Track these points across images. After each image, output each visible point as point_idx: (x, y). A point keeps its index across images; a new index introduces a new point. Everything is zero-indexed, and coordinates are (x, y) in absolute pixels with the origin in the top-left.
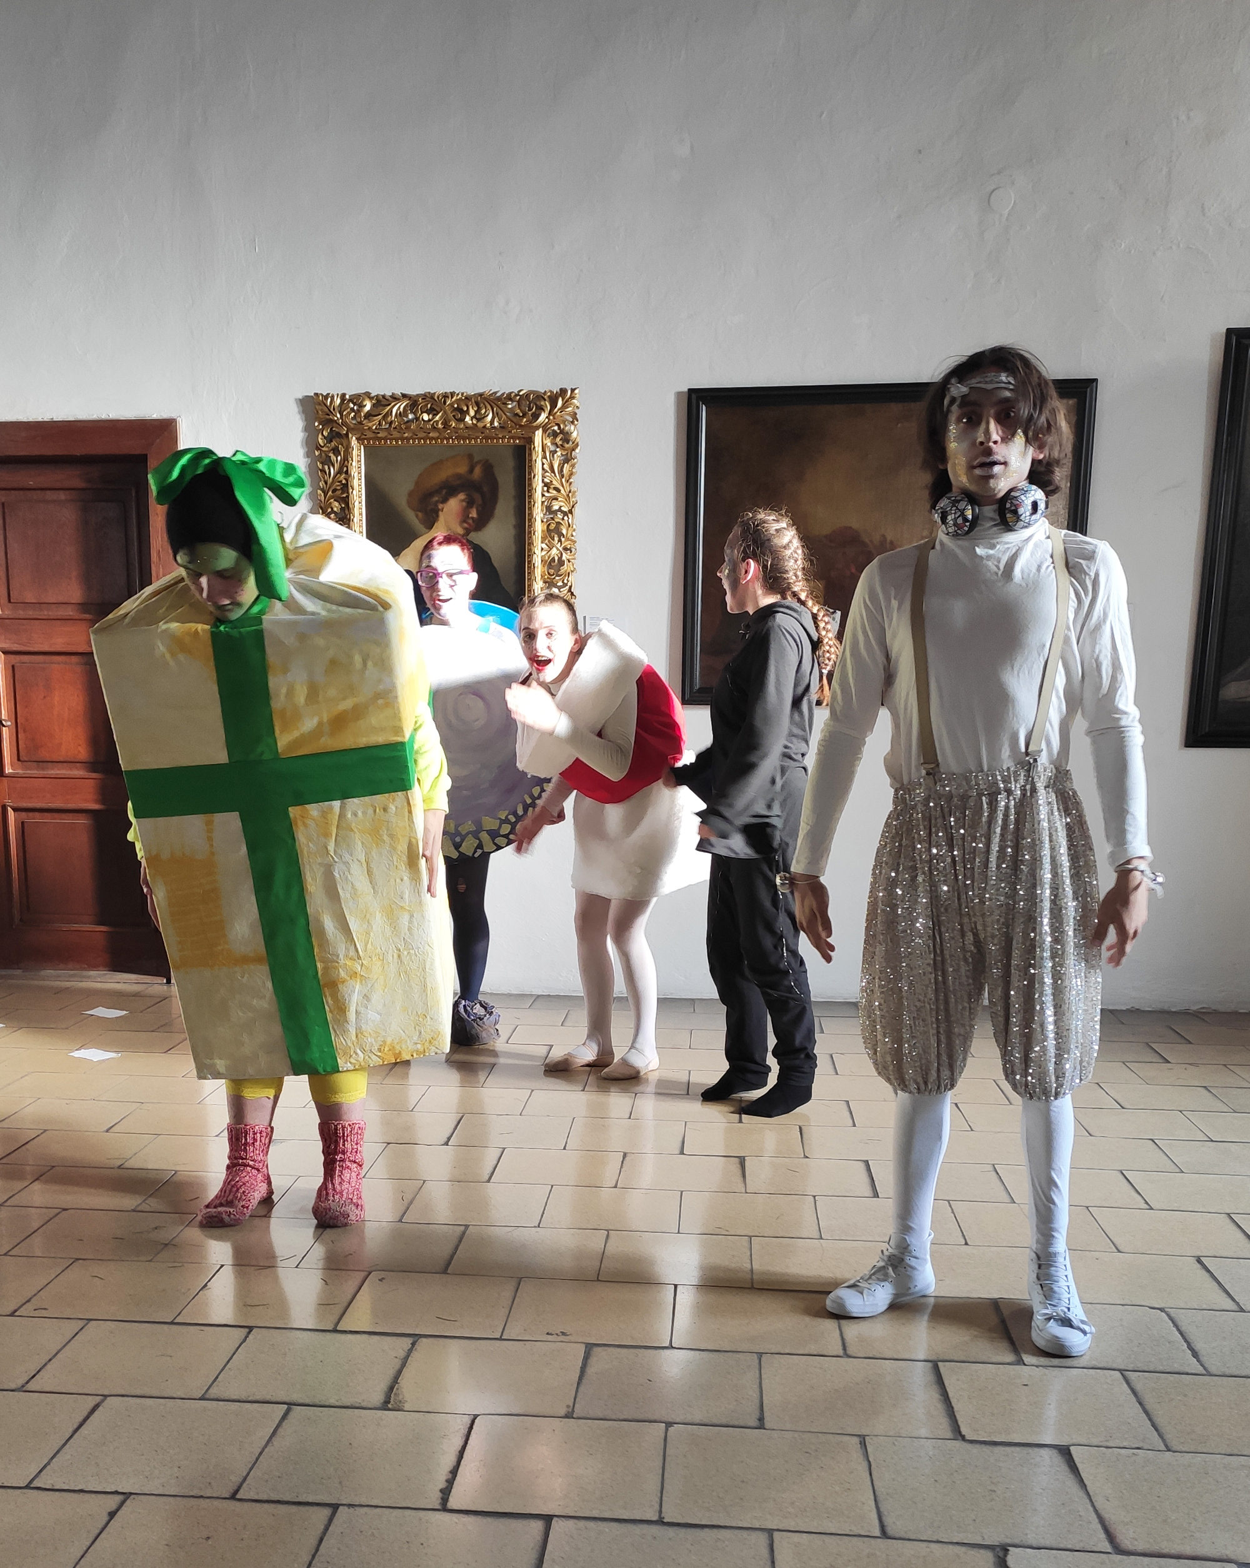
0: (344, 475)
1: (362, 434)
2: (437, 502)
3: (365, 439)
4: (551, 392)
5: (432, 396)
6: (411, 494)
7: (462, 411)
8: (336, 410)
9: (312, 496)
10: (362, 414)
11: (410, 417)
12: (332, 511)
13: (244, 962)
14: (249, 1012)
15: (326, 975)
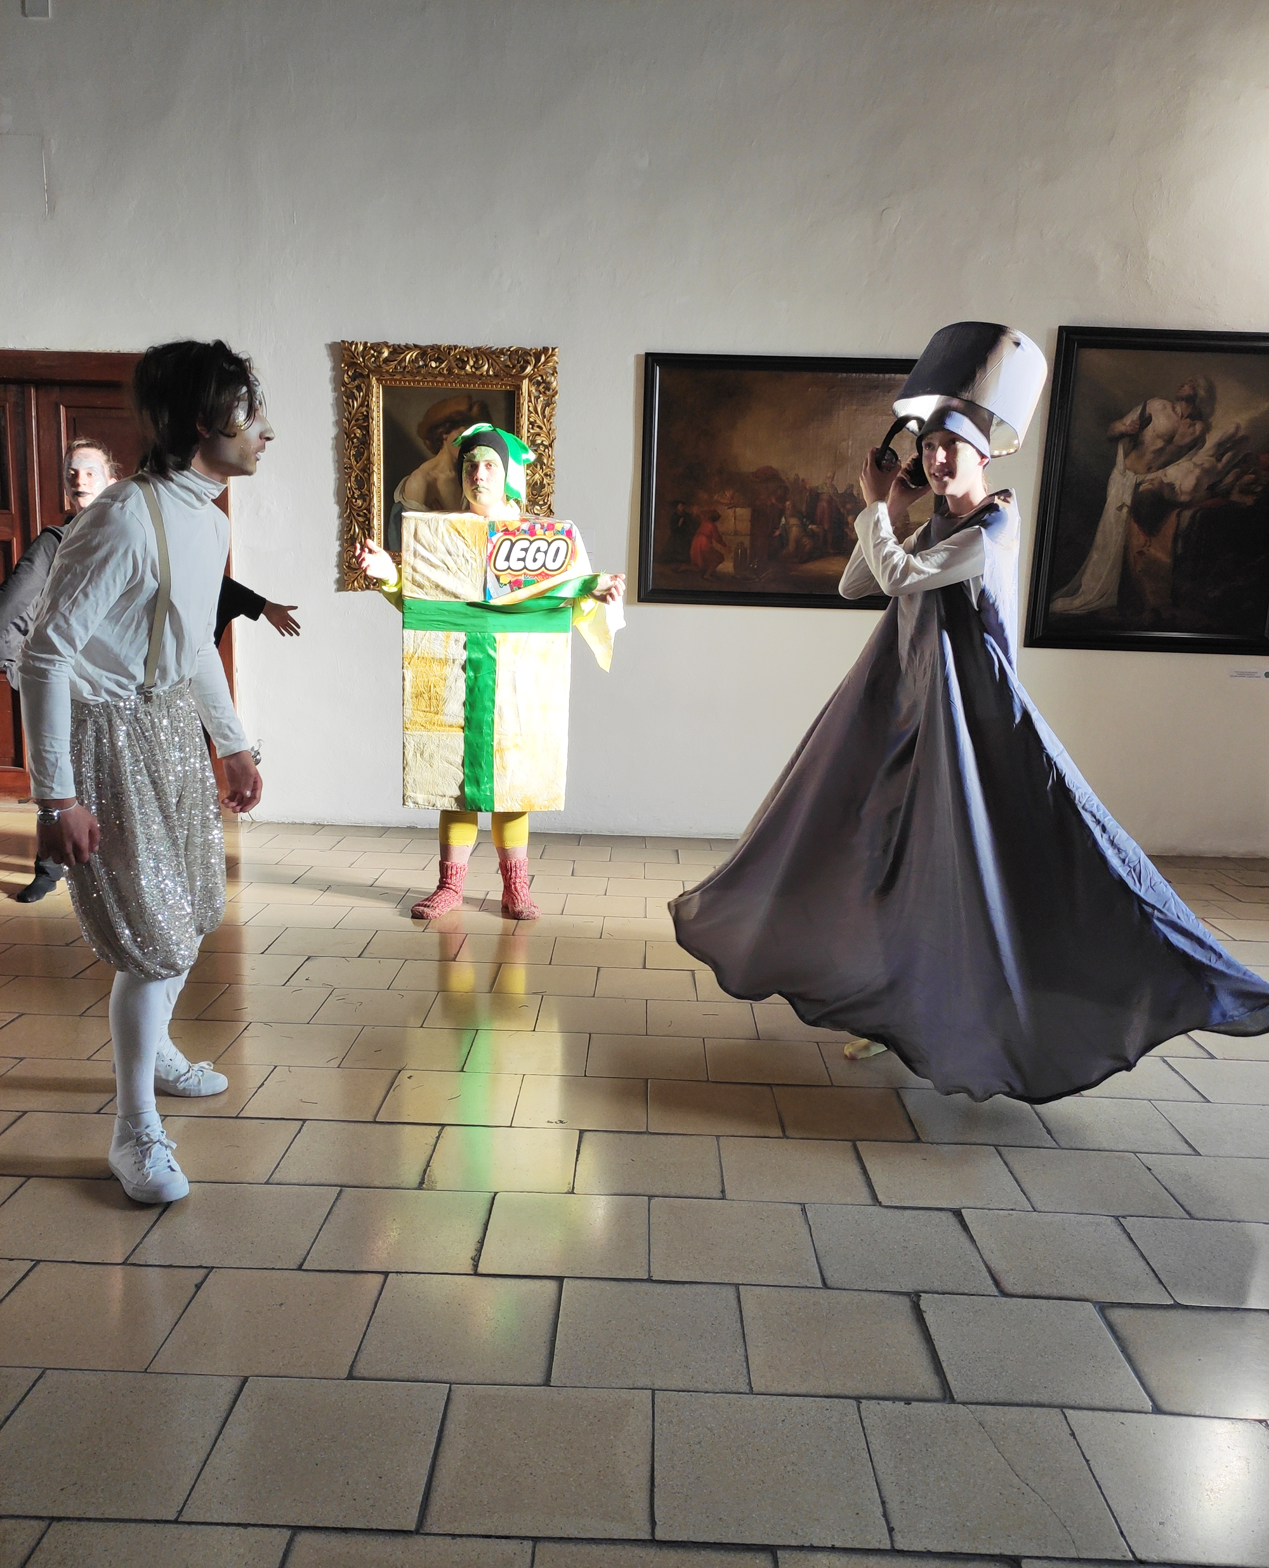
0: (365, 408)
1: (381, 376)
2: (441, 433)
3: (384, 380)
4: (536, 349)
5: (439, 347)
6: (420, 426)
7: (463, 361)
8: (359, 355)
9: (338, 423)
10: (381, 360)
11: (421, 363)
12: (355, 437)
13: (450, 729)
14: (445, 763)
15: (499, 743)
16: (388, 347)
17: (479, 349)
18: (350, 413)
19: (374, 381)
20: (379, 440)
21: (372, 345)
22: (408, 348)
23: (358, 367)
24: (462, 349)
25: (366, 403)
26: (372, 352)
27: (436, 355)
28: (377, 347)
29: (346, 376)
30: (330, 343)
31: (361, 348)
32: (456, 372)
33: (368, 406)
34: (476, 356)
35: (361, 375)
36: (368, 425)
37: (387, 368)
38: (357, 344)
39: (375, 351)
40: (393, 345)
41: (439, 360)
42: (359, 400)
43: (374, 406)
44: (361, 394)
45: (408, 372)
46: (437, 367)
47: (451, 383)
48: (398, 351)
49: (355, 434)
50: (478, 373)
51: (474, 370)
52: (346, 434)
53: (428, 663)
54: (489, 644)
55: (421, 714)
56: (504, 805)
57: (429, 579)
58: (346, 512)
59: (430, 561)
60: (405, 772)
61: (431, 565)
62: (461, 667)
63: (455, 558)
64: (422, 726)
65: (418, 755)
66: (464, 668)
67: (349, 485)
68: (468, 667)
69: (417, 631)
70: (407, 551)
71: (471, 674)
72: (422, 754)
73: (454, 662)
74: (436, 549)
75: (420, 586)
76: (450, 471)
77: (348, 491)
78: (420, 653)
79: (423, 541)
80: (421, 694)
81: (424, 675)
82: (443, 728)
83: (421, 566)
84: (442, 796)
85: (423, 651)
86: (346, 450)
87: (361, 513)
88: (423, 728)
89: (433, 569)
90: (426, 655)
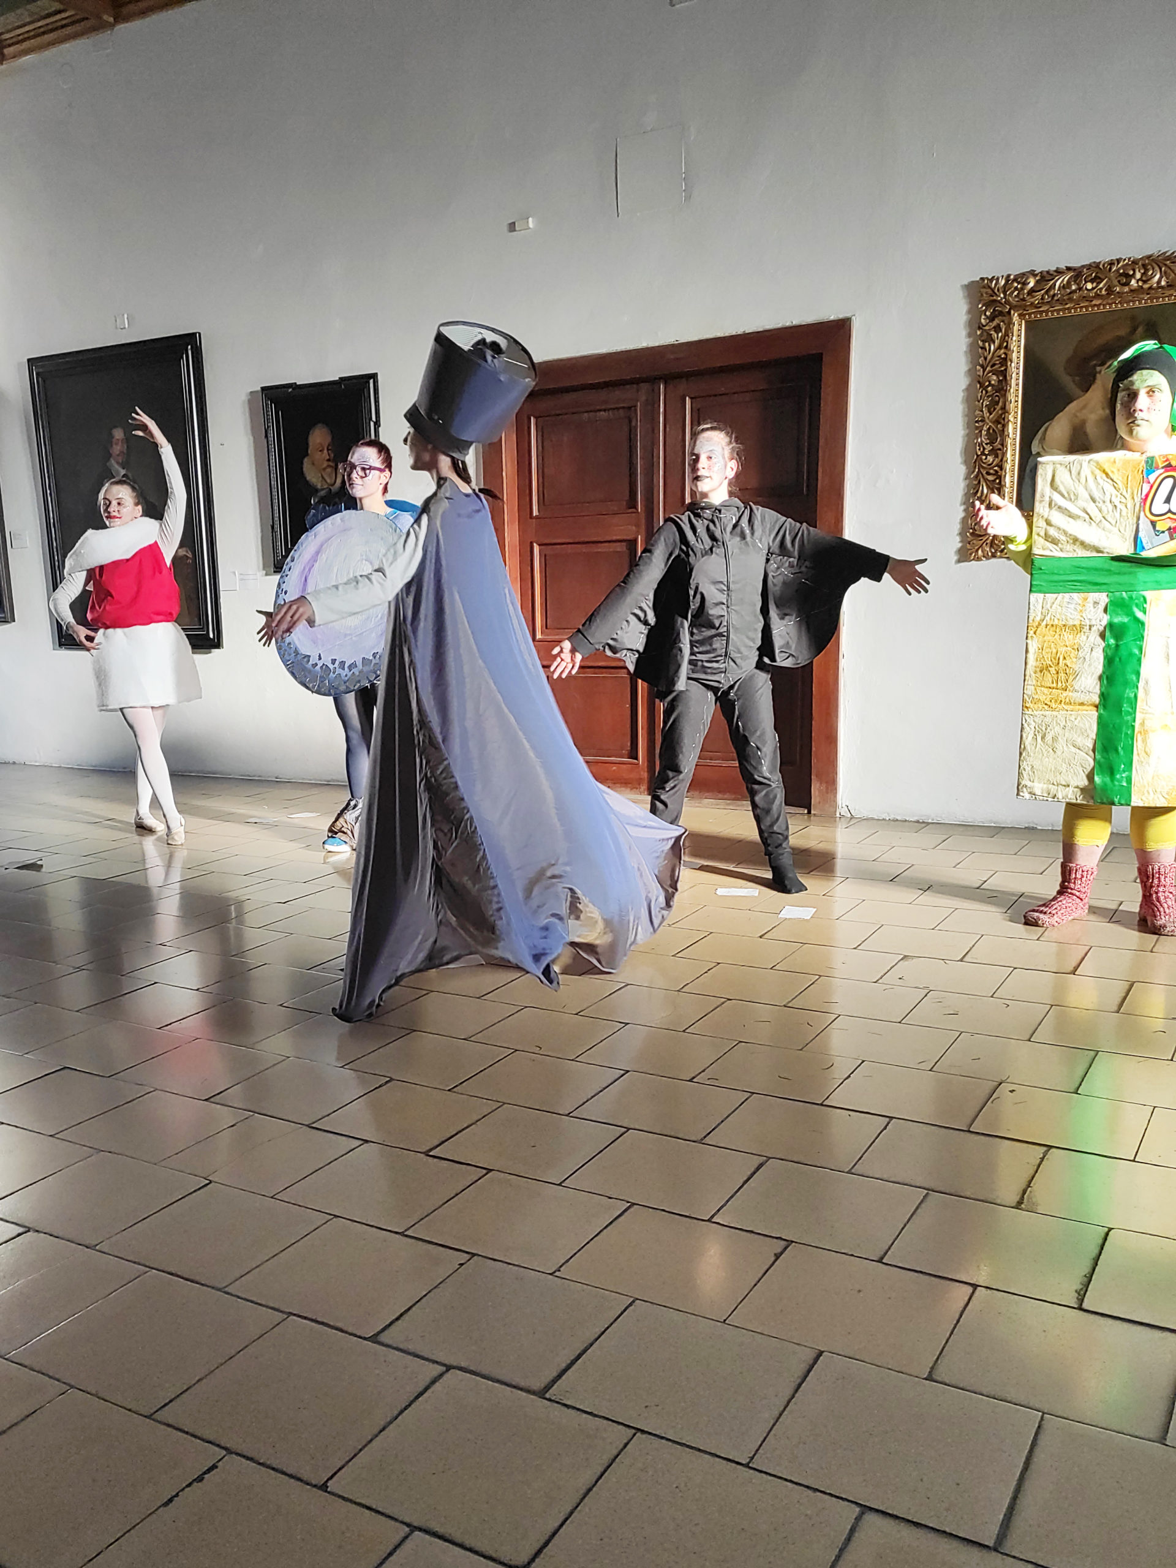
0: (1002, 351)
1: (1025, 310)
2: (1095, 365)
3: (1026, 314)
5: (1097, 265)
6: (1069, 361)
7: (1127, 275)
8: (1000, 290)
9: (971, 372)
10: (1026, 291)
11: (1074, 287)
12: (990, 385)
13: (1080, 707)
14: (1072, 748)
15: (1143, 724)
16: (1035, 276)
17: (1149, 257)
18: (986, 359)
19: (1015, 317)
20: (1017, 385)
21: (1017, 277)
22: (1059, 272)
23: (999, 305)
24: (1127, 261)
25: (1004, 345)
26: (1016, 284)
27: (1094, 275)
28: (1022, 278)
29: (983, 317)
30: (966, 283)
31: (1003, 282)
32: (1118, 290)
33: (1006, 347)
34: (1144, 266)
35: (1001, 313)
36: (1006, 370)
37: (1032, 300)
38: (998, 279)
39: (1019, 283)
40: (1041, 273)
41: (1097, 280)
42: (997, 342)
43: (1013, 346)
44: (1000, 335)
45: (1058, 300)
46: (1093, 289)
47: (1111, 304)
48: (1047, 278)
49: (990, 382)
50: (1146, 286)
51: (1140, 283)
52: (979, 382)
53: (1058, 631)
54: (1137, 605)
55: (1046, 691)
56: (1144, 798)
57: (1065, 533)
58: (974, 472)
59: (1069, 511)
60: (1022, 758)
61: (1070, 516)
62: (1099, 634)
63: (1099, 505)
64: (1046, 704)
65: (1039, 739)
66: (1103, 636)
67: (979, 440)
68: (1108, 634)
69: (1047, 595)
70: (1041, 501)
71: (1112, 641)
72: (1043, 738)
73: (1090, 629)
74: (1076, 496)
75: (1055, 542)
76: (1103, 409)
77: (978, 448)
78: (1049, 620)
79: (1062, 488)
80: (1048, 667)
81: (1052, 646)
82: (1071, 707)
83: (1057, 518)
84: (1065, 786)
85: (1053, 618)
86: (979, 401)
87: (992, 471)
88: (1046, 707)
89: (1071, 520)
90: (1056, 622)
